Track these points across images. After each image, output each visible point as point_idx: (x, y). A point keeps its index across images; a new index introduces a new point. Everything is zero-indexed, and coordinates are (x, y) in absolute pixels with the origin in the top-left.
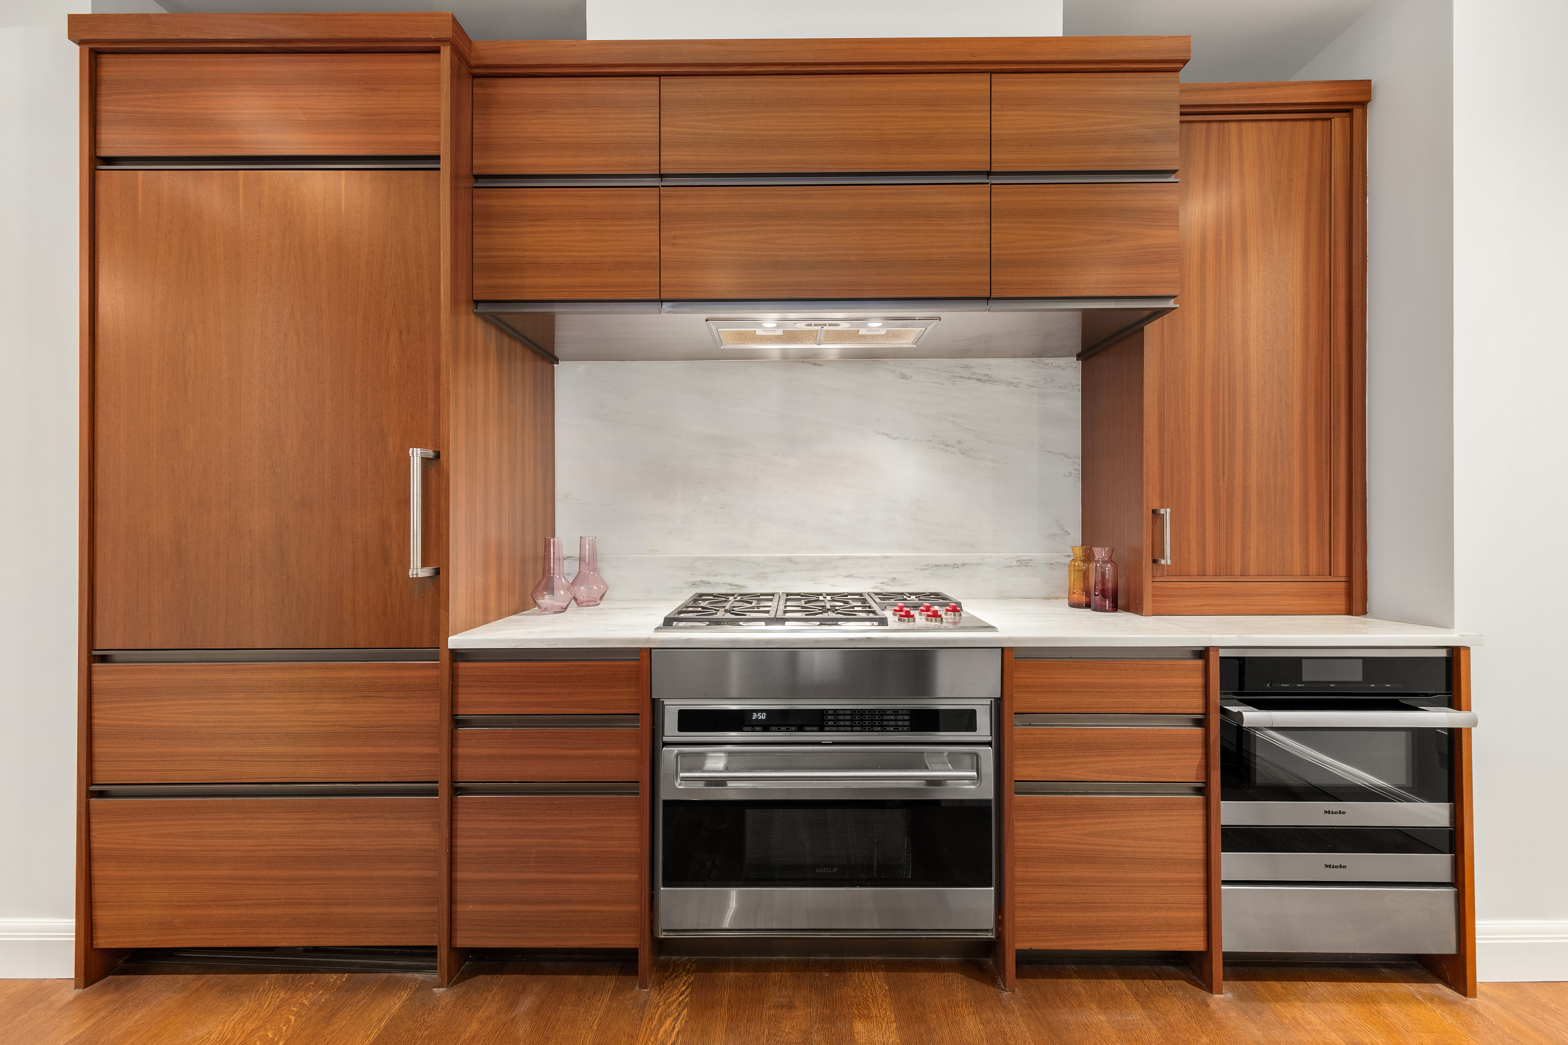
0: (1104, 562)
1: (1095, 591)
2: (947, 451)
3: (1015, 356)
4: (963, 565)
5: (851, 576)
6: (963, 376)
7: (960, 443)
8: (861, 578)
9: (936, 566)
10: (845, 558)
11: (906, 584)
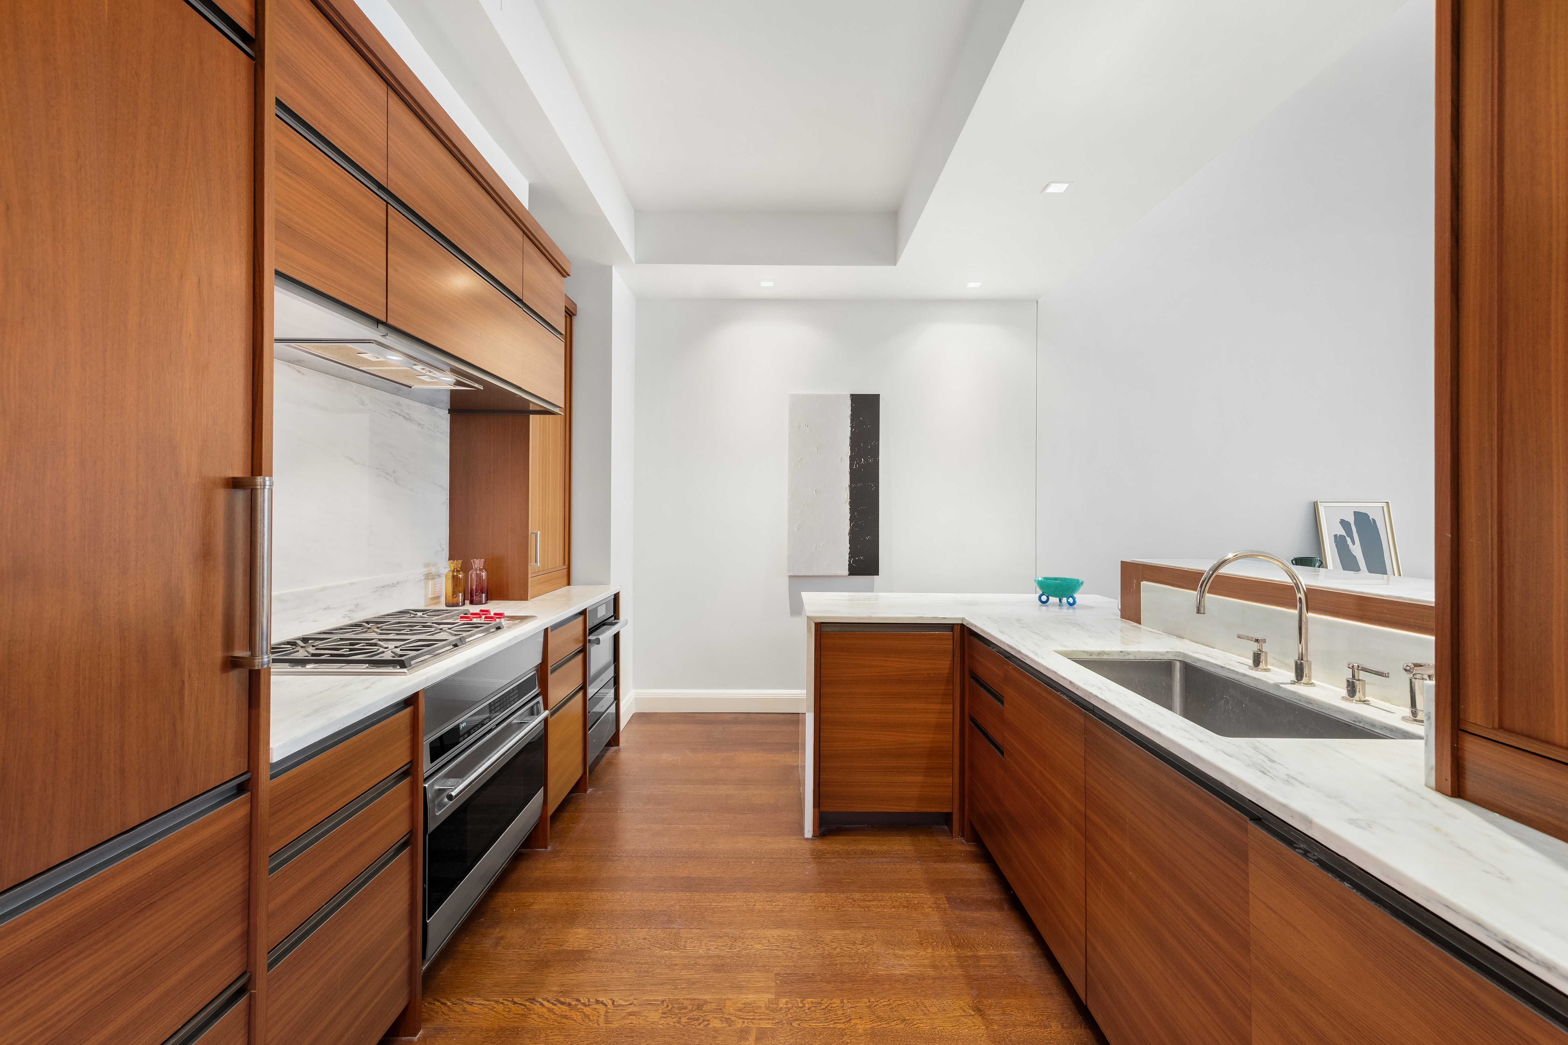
0: (481, 570)
1: (476, 593)
2: (387, 479)
3: (421, 402)
4: (398, 583)
5: (327, 608)
6: (396, 412)
7: (394, 472)
8: (335, 608)
9: (383, 587)
10: (324, 589)
11: (365, 608)
